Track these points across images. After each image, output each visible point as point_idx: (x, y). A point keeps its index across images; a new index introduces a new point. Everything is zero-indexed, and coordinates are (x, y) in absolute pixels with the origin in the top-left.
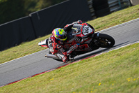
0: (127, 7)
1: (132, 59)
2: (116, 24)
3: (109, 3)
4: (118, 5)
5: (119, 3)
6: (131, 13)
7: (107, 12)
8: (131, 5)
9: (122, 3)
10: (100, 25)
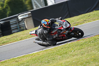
0: (23, 30)
1: (25, 65)
2: (16, 41)
3: (12, 27)
4: (17, 28)
5: (18, 27)
6: (26, 34)
7: (10, 33)
8: (26, 29)
9: (20, 27)
10: (5, 41)
